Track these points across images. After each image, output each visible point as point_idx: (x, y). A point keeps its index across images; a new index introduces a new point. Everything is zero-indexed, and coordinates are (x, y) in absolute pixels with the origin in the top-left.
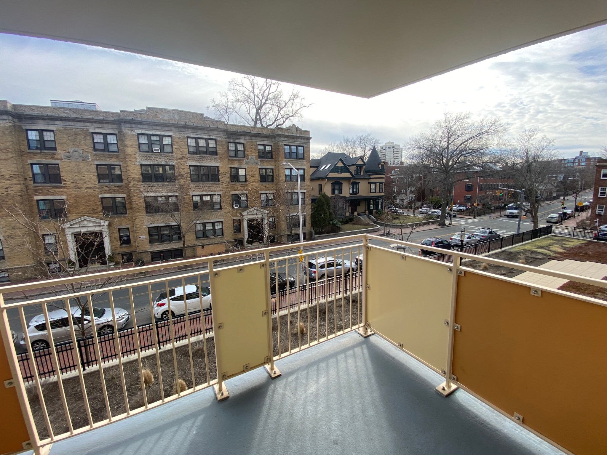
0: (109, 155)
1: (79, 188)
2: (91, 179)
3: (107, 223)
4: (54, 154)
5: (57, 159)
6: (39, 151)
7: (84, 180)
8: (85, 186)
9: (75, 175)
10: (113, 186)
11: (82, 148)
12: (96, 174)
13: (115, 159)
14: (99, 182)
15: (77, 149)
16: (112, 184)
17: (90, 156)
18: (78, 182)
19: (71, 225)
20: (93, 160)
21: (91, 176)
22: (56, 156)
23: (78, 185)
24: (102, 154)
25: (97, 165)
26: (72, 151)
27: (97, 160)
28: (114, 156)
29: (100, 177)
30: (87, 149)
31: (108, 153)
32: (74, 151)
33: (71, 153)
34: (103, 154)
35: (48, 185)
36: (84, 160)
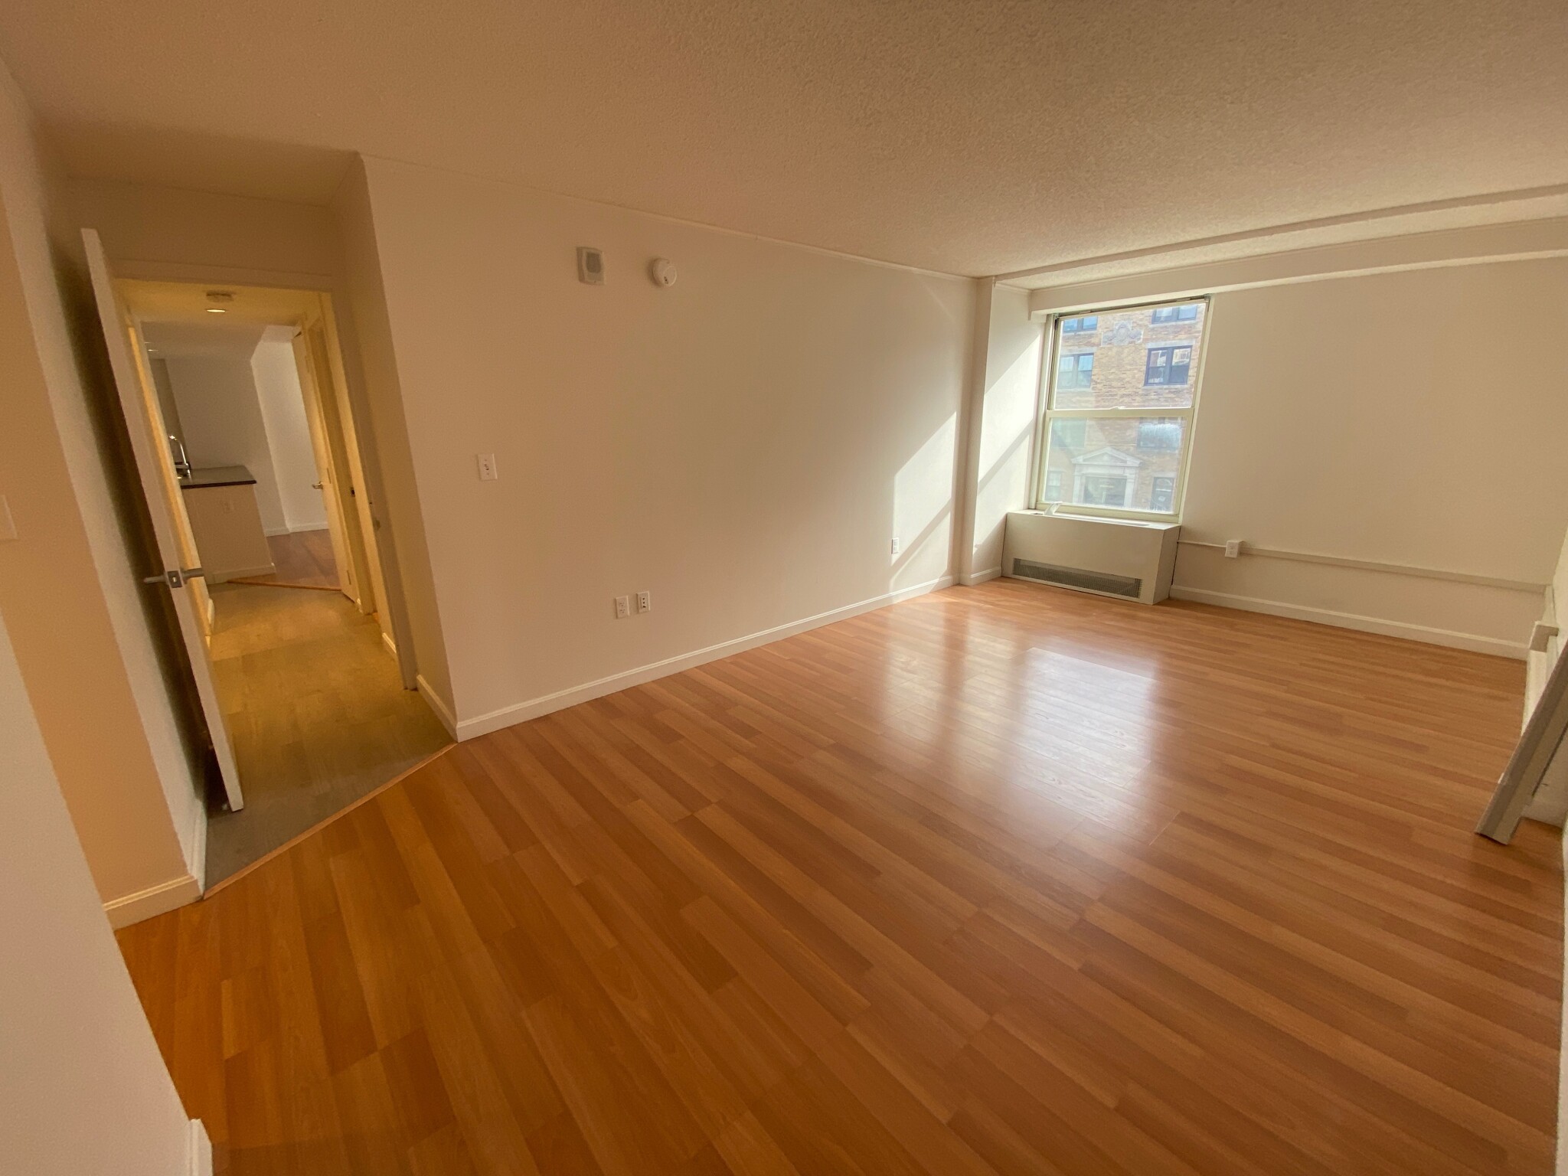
0: (1176, 327)
1: (1111, 395)
2: (1134, 377)
3: (1137, 463)
4: (1091, 336)
5: (1093, 345)
6: (1073, 334)
7: (1122, 379)
8: (1123, 391)
9: (1112, 371)
10: (1167, 391)
11: (1134, 320)
12: (1144, 368)
13: (1185, 333)
14: (1146, 383)
15: (1125, 322)
16: (1165, 387)
17: (1142, 333)
18: (1114, 384)
19: (1084, 460)
20: (1146, 340)
21: (1135, 371)
22: (1093, 340)
23: (1112, 390)
24: (1162, 328)
25: (1150, 350)
26: (1117, 327)
27: (1152, 340)
28: (1183, 327)
29: (1151, 372)
30: (1141, 320)
31: (1174, 323)
32: (1120, 328)
33: (1115, 332)
34: (1166, 327)
35: (1072, 390)
36: (1131, 343)
